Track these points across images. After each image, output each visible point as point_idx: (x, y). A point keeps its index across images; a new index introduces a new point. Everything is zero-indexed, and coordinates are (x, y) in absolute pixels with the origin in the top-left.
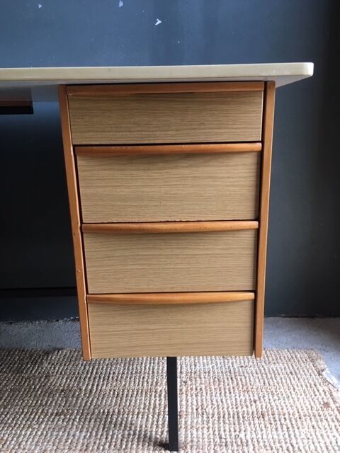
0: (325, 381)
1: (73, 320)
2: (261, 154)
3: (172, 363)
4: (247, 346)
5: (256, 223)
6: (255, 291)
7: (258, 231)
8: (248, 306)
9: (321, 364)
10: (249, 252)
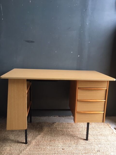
0: (111, 129)
1: (54, 116)
2: (106, 90)
3: (88, 124)
4: (102, 121)
5: (105, 100)
6: (104, 111)
7: (105, 102)
8: (103, 114)
9: (110, 126)
10: (104, 105)
